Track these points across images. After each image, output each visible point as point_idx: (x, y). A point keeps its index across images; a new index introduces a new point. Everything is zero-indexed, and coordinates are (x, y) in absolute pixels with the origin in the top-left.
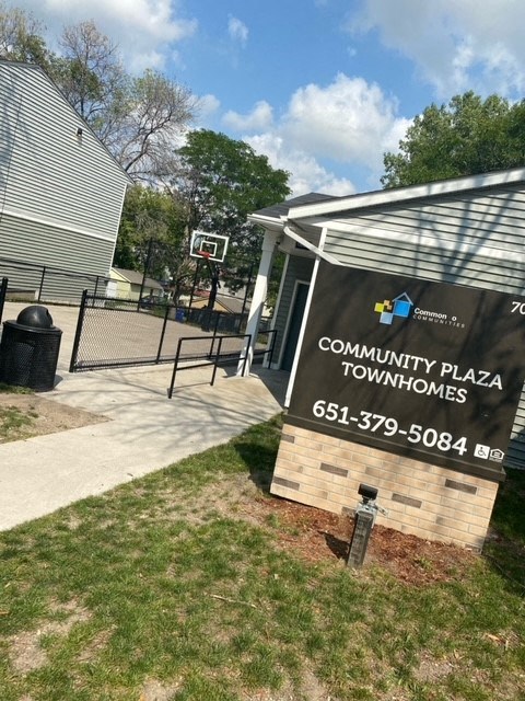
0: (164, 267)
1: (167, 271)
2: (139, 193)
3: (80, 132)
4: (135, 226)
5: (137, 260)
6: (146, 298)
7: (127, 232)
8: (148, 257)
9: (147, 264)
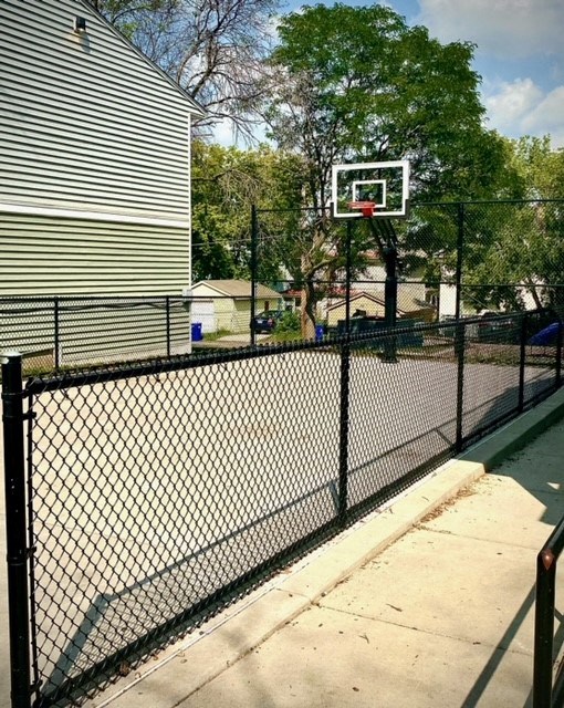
0: (277, 265)
1: (282, 268)
2: (220, 160)
3: (81, 23)
4: (225, 211)
5: (236, 262)
6: (260, 316)
7: (213, 223)
8: (254, 254)
9: (253, 264)
